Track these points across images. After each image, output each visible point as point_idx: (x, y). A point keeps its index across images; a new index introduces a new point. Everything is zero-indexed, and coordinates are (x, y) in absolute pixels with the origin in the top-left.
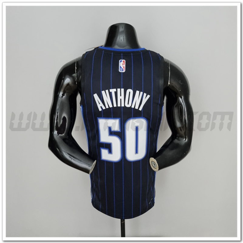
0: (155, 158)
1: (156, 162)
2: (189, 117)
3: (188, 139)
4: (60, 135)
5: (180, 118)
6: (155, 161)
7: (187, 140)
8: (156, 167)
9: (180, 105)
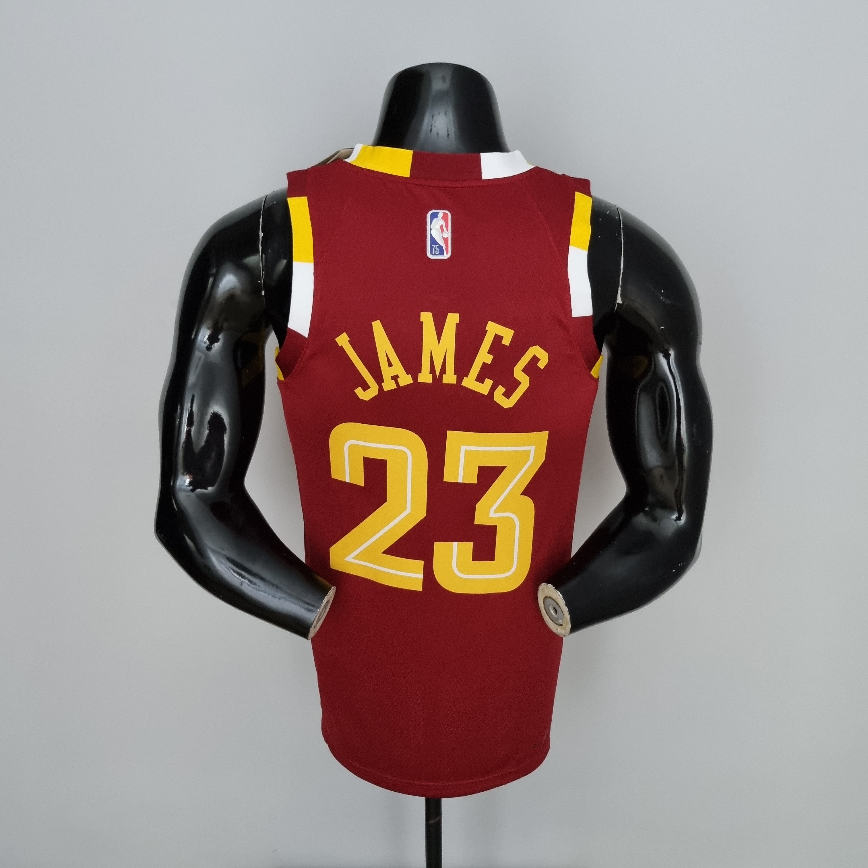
0: (557, 587)
1: (562, 602)
2: (694, 430)
3: (687, 514)
4: (199, 490)
5: (659, 438)
6: (558, 596)
7: (683, 518)
8: (560, 622)
9: (661, 384)
